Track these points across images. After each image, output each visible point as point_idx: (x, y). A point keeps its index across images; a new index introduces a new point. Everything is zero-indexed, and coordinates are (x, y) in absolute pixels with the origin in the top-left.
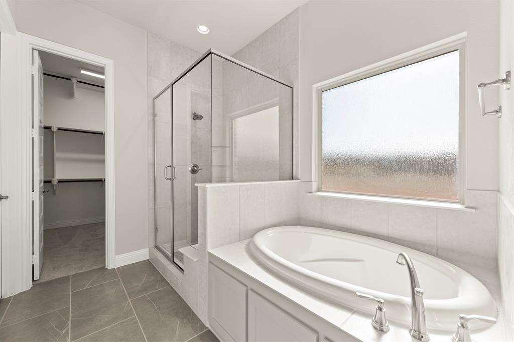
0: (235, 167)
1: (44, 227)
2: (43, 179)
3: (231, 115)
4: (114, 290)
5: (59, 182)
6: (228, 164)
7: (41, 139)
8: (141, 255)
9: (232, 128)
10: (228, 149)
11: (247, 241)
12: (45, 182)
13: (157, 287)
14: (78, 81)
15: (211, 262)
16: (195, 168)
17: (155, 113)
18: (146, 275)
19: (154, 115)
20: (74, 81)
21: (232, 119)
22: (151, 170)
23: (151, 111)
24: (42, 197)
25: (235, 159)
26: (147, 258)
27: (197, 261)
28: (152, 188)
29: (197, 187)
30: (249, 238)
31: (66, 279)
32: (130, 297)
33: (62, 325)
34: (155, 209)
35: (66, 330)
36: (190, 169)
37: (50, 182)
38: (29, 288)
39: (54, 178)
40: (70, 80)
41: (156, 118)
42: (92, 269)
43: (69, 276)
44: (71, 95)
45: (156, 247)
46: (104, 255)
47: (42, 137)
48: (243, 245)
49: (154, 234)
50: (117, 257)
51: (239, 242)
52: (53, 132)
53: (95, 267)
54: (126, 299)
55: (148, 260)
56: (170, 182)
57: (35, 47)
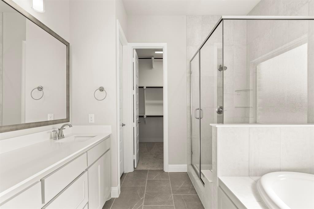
0: (258, 108)
1: (139, 141)
2: (138, 115)
3: (253, 61)
4: (166, 186)
5: (147, 117)
6: (251, 105)
7: (137, 95)
8: (182, 168)
9: (256, 72)
10: (251, 92)
11: (256, 178)
12: (140, 117)
13: (189, 193)
14: (155, 58)
15: (220, 186)
16: (221, 109)
17: (191, 71)
18: (184, 182)
19: (191, 73)
20: (153, 58)
21: (256, 65)
22: (189, 111)
23: (188, 70)
24: (138, 125)
25: (259, 101)
26: (186, 171)
27: (212, 182)
28: (189, 123)
29: (212, 126)
30: (259, 176)
31: (145, 171)
32: (173, 193)
33: (142, 195)
34: (191, 138)
35: (143, 198)
36: (217, 110)
37: (143, 117)
38: (132, 171)
39: (144, 114)
40: (151, 58)
41: (192, 74)
42: (157, 169)
43: (147, 170)
44: (151, 67)
45: (192, 165)
46: (163, 162)
47: (138, 94)
48: (252, 180)
49: (190, 155)
50: (170, 166)
51: (248, 177)
52: (144, 89)
53: (159, 169)
54: (171, 193)
55: (187, 172)
56: (199, 120)
57: (134, 48)
